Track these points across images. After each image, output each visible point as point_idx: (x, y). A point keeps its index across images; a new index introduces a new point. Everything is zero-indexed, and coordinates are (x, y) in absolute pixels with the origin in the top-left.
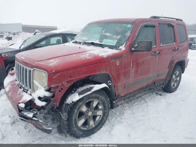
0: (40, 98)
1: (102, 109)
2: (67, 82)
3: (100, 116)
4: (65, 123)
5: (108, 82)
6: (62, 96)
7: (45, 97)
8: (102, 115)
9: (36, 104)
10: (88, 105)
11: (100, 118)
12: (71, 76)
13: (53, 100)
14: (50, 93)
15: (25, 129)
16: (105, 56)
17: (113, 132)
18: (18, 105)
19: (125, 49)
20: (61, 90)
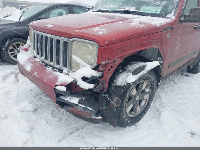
0: (84, 79)
1: (149, 92)
2: (119, 57)
3: (146, 100)
4: (115, 109)
5: (159, 59)
6: (110, 75)
7: (92, 77)
8: (148, 100)
9: (81, 86)
10: (137, 87)
11: (146, 102)
12: (123, 50)
13: (102, 81)
14: (98, 71)
15: (54, 117)
16: (158, 26)
17: (162, 119)
18: (55, 89)
19: (175, 18)
20: (111, 69)
